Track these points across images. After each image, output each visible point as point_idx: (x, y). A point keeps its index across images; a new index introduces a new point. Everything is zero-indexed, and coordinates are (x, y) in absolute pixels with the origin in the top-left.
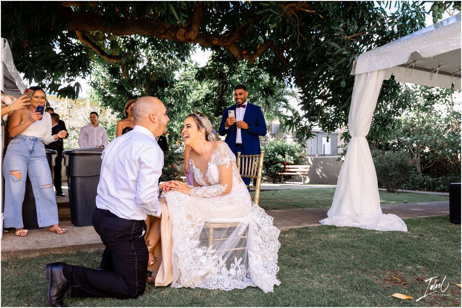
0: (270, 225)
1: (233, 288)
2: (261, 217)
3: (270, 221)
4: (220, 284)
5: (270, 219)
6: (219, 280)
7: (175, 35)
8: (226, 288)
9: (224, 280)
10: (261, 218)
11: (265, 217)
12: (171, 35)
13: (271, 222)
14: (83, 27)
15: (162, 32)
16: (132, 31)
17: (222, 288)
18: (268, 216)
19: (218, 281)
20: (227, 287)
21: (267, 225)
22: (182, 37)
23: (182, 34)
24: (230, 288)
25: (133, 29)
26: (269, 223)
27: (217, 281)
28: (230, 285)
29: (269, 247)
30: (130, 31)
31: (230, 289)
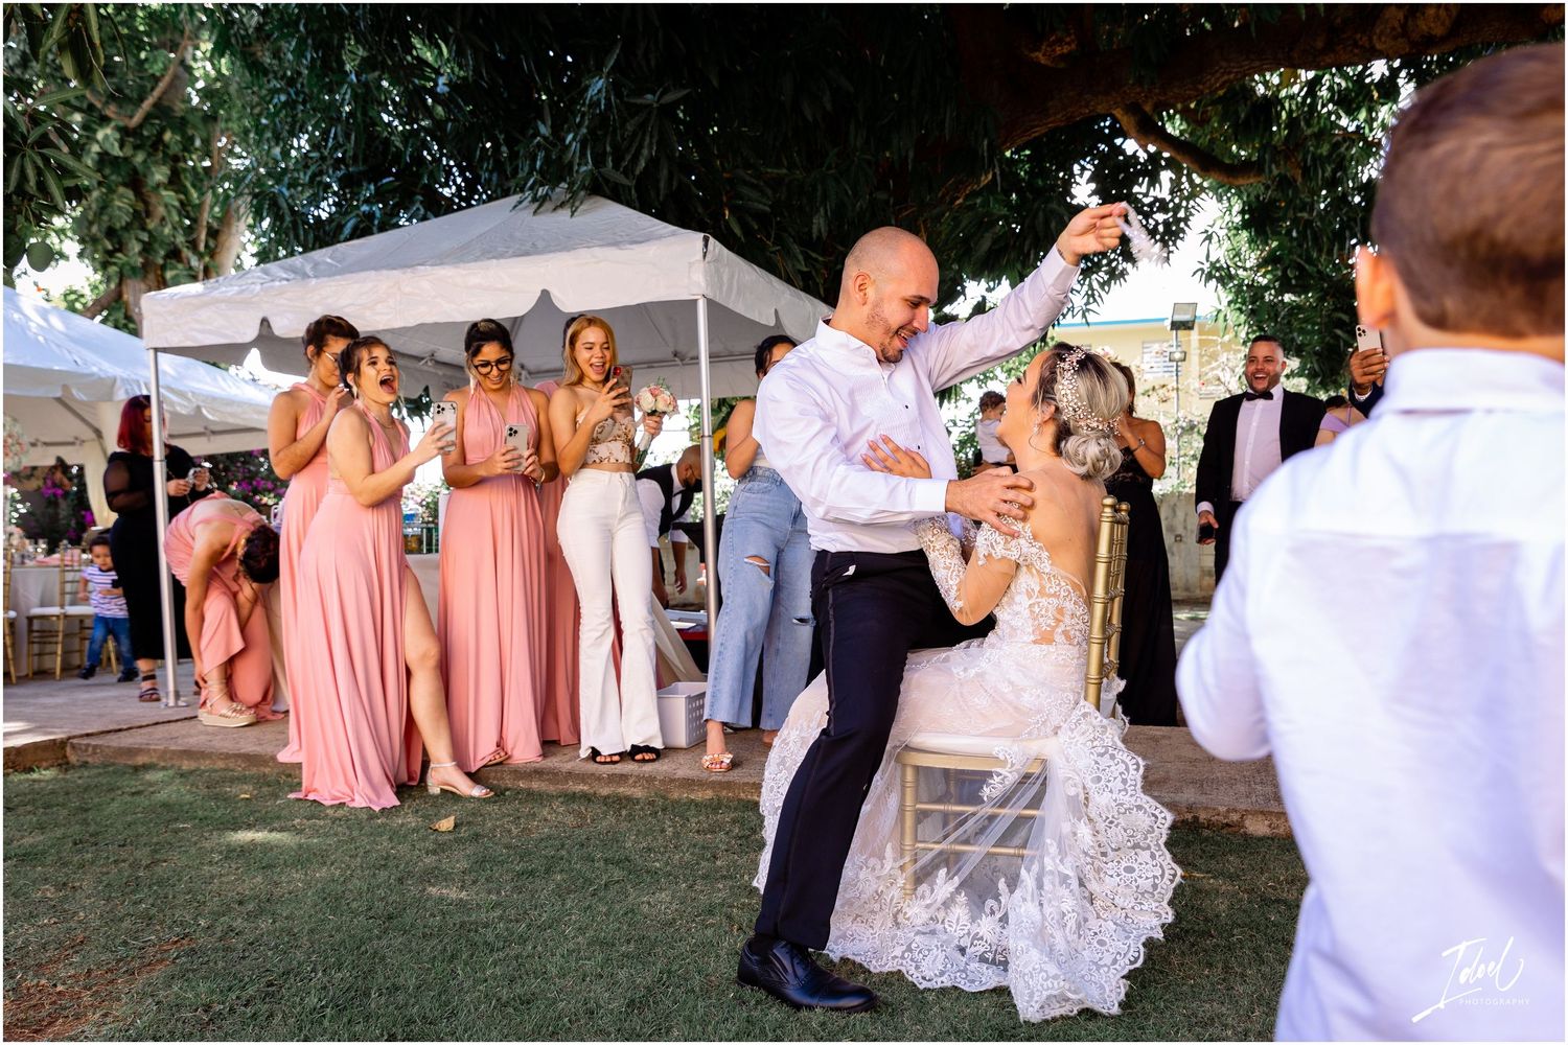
0: (1125, 790)
1: (948, 984)
2: (1102, 755)
3: (1132, 772)
4: (912, 960)
5: (1132, 767)
6: (914, 945)
7: (1370, 39)
8: (924, 978)
9: (929, 950)
10: (1099, 759)
11: (1113, 757)
12: (1355, 45)
13: (1136, 776)
14: (1087, 106)
15: (1320, 44)
16: (1223, 74)
17: (914, 976)
18: (1124, 755)
19: (909, 949)
20: (928, 975)
21: (1118, 784)
22: (1395, 38)
23: (1393, 29)
24: (939, 980)
25: (1224, 64)
26: (1124, 781)
27: (904, 948)
28: (942, 973)
29: (1130, 870)
30: (1218, 75)
31: (937, 984)
